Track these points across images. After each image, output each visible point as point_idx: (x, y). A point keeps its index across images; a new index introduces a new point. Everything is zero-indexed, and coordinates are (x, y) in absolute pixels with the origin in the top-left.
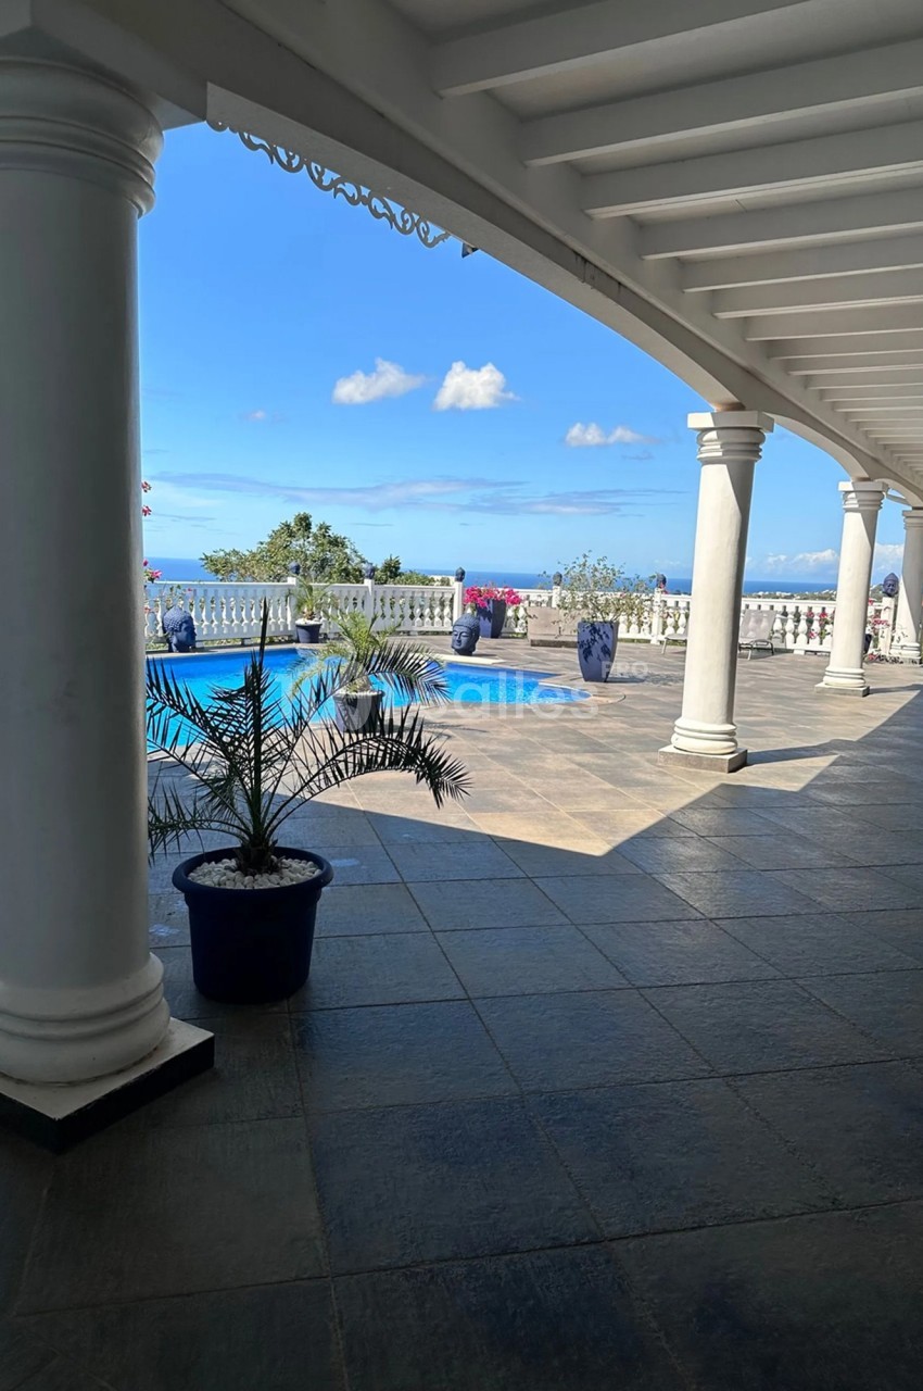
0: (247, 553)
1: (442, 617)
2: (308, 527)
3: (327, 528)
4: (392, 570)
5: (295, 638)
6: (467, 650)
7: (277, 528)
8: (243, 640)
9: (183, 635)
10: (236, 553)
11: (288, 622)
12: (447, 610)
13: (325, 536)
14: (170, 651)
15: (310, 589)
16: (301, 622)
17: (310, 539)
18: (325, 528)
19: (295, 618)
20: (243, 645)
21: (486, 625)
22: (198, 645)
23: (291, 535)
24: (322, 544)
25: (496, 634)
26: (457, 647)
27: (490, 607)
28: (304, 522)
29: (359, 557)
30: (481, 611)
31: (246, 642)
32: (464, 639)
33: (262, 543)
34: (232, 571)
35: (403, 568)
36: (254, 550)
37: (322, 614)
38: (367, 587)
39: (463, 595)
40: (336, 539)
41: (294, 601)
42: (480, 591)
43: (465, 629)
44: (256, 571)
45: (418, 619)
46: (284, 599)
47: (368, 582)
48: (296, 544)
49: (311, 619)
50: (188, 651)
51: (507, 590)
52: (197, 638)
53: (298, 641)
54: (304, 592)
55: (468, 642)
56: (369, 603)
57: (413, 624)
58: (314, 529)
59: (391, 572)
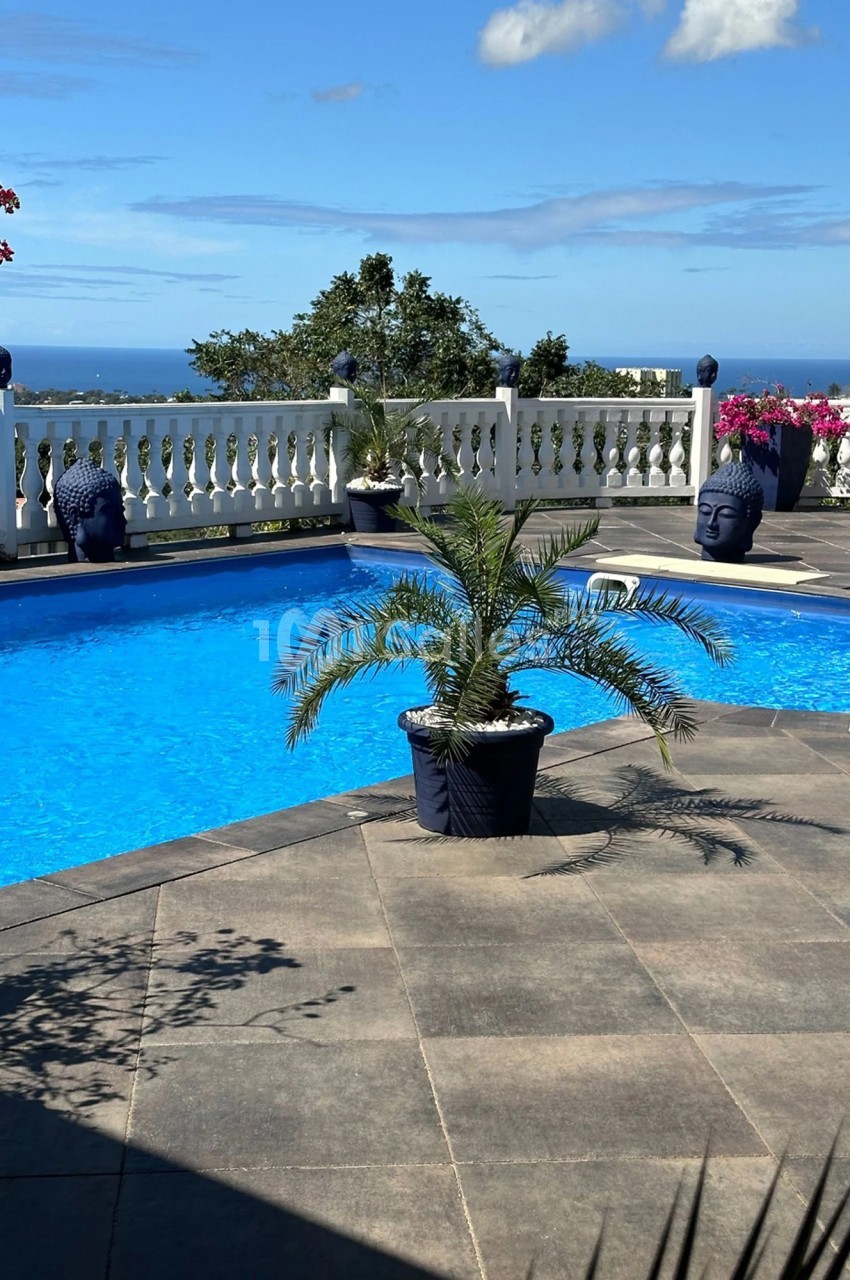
0: (272, 337)
1: (665, 466)
2: (386, 280)
3: (424, 282)
4: (551, 361)
5: (345, 520)
6: (732, 549)
7: (329, 287)
8: (233, 527)
9: (98, 521)
10: (251, 337)
11: (332, 486)
12: (676, 451)
13: (418, 298)
14: (72, 558)
15: (379, 410)
16: (358, 484)
17: (392, 307)
18: (418, 282)
19: (346, 476)
20: (234, 540)
21: (769, 481)
22: (136, 542)
23: (356, 298)
24: (413, 317)
25: (788, 501)
26: (710, 541)
27: (775, 443)
28: (378, 271)
29: (487, 337)
30: (753, 452)
31: (241, 532)
32: (725, 523)
33: (301, 317)
34: (244, 373)
35: (574, 355)
36: (289, 331)
37: (404, 466)
38: (503, 404)
39: (713, 419)
40: (441, 301)
41: (344, 440)
42: (752, 405)
43: (727, 501)
44: (290, 370)
45: (613, 471)
46: (321, 435)
47: (504, 394)
48: (364, 317)
49: (380, 479)
50: (110, 559)
51: (816, 402)
52: (128, 529)
53: (351, 528)
54: (366, 418)
55: (735, 529)
56: (507, 437)
57: (603, 483)
58: (399, 286)
59: (550, 364)
